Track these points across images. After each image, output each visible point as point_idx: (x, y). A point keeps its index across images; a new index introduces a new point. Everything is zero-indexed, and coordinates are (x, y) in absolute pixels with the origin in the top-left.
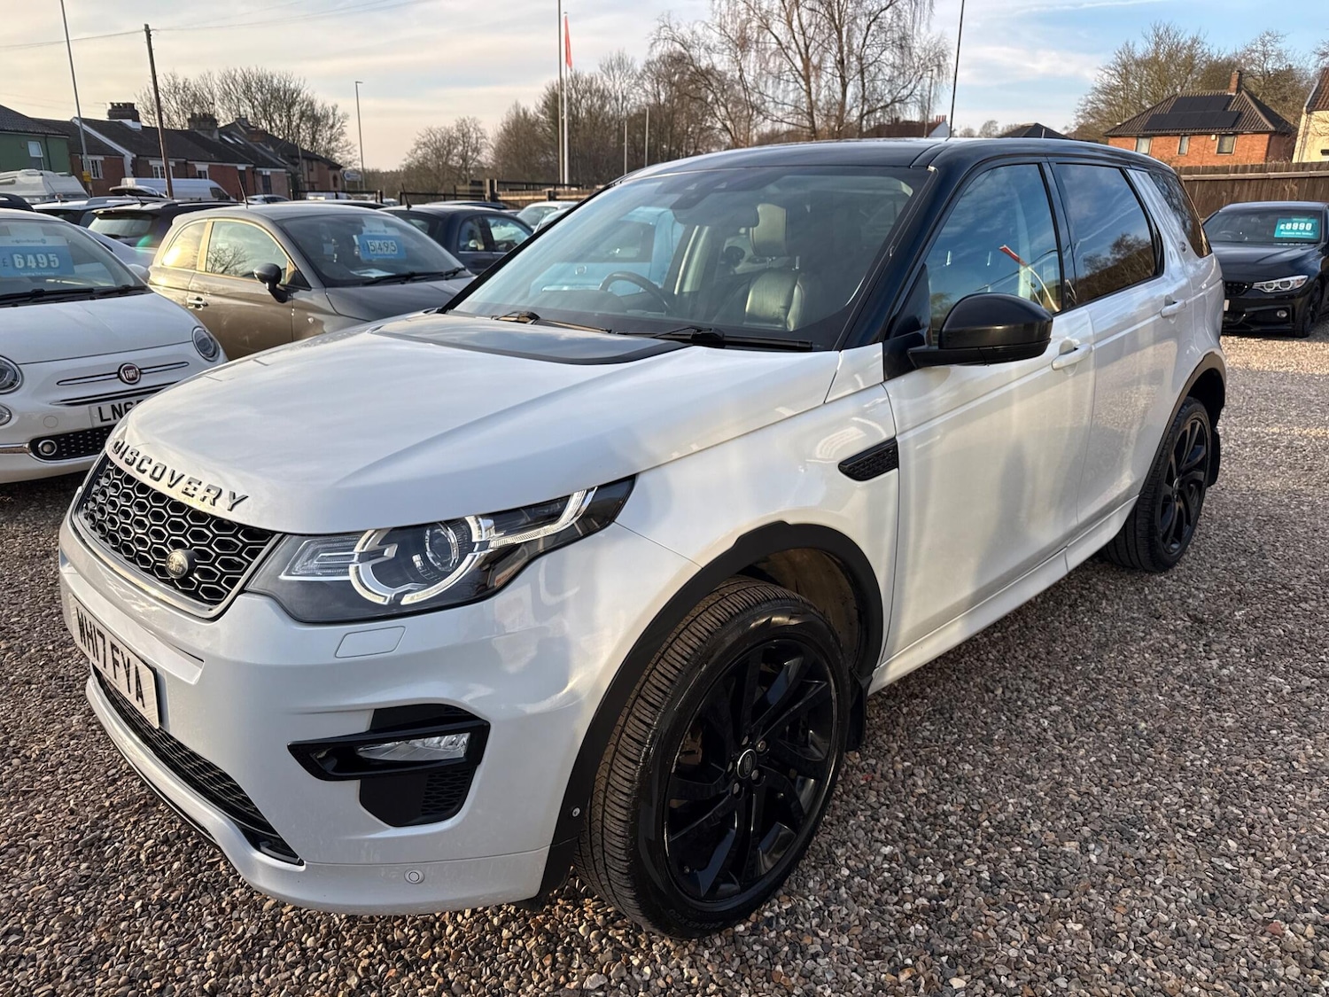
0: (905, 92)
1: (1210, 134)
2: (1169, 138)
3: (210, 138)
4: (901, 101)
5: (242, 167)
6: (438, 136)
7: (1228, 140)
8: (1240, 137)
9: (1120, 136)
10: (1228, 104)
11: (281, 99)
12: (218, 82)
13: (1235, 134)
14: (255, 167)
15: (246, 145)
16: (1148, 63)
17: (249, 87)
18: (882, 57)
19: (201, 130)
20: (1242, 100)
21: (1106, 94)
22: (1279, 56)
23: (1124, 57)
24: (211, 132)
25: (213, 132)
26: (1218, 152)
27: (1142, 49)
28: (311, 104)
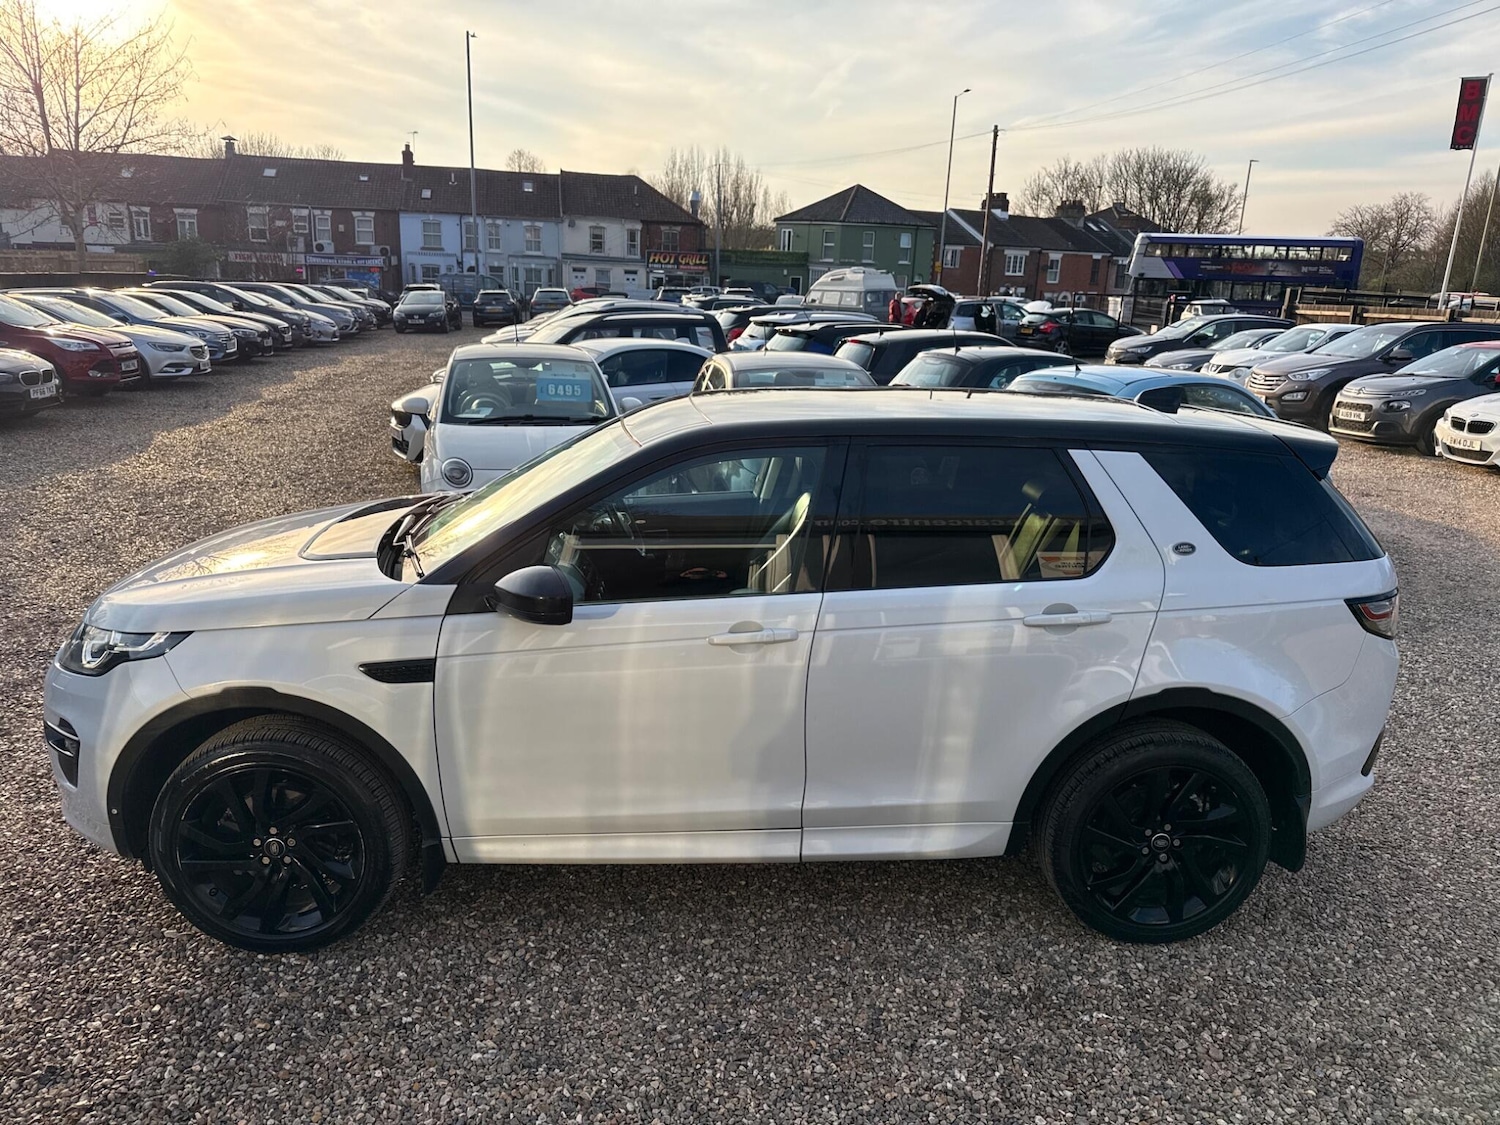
3: (1074, 226)
5: (1097, 256)
6: (1367, 217)
11: (1172, 180)
12: (1110, 164)
14: (1112, 256)
15: (1111, 233)
17: (1141, 169)
19: (1067, 217)
24: (1076, 220)
25: (1079, 219)
28: (1207, 183)
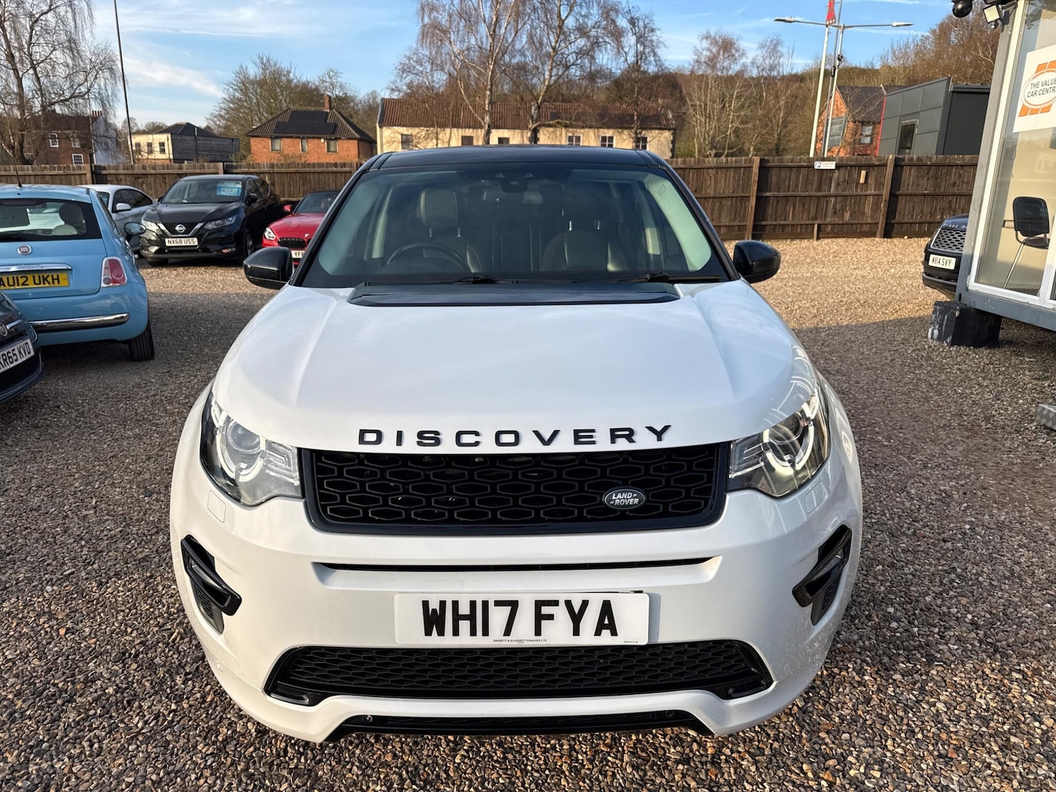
0: (83, 89)
1: (320, 138)
2: (293, 140)
4: (81, 96)
7: (332, 143)
8: (340, 141)
9: (258, 136)
10: (327, 118)
13: (336, 139)
16: (261, 83)
18: (52, 56)
20: (333, 115)
21: (233, 103)
22: (341, 86)
23: (241, 77)
26: (328, 151)
27: (254, 72)
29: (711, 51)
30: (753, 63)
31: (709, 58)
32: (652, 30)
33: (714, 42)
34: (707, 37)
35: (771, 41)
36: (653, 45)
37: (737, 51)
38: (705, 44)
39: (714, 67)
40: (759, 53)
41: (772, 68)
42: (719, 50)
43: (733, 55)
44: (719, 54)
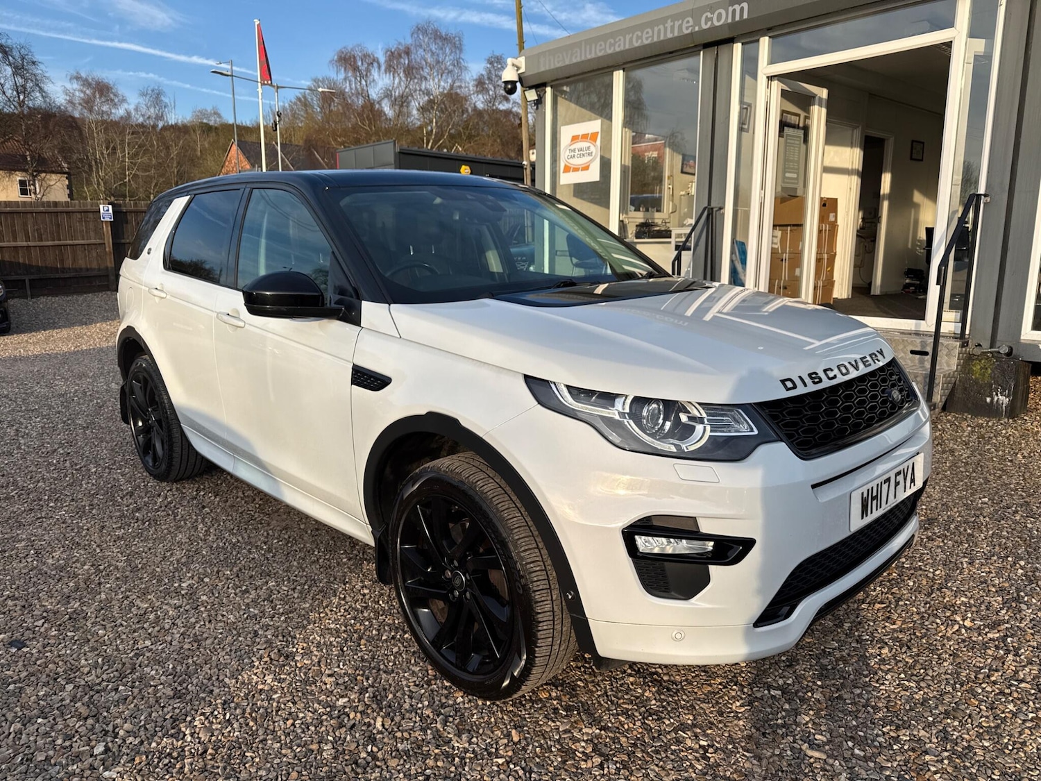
29: (85, 93)
30: (136, 109)
31: (83, 99)
32: (34, 63)
33: (86, 83)
34: (78, 78)
35: (153, 91)
36: (36, 79)
37: (115, 95)
38: (76, 85)
39: (91, 110)
40: (141, 100)
41: (160, 117)
42: (95, 92)
43: (112, 100)
44: (95, 97)
